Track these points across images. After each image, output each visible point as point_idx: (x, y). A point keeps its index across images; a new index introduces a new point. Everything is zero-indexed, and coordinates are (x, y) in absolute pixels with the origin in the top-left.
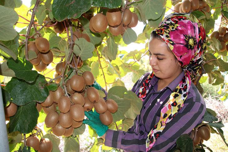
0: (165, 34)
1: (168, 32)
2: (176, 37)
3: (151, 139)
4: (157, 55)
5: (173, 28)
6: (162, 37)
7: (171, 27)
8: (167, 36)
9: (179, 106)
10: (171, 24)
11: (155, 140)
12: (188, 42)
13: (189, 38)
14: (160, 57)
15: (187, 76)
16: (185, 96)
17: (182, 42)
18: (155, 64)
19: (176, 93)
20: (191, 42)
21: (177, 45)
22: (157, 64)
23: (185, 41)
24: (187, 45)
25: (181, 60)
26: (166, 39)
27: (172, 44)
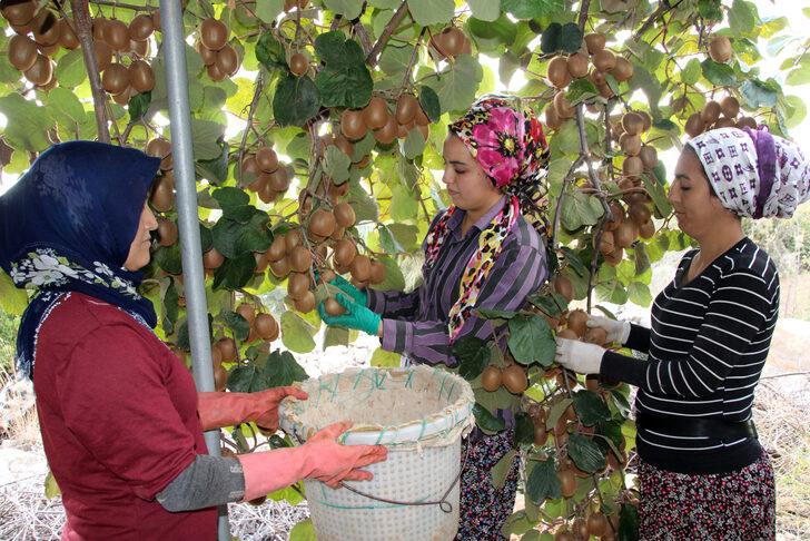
0: (465, 130)
1: (470, 126)
2: (483, 135)
3: (457, 321)
4: (454, 163)
5: (480, 120)
6: (460, 134)
7: (477, 117)
8: (468, 134)
9: (493, 251)
10: (481, 112)
11: (463, 322)
12: (502, 144)
13: (506, 137)
14: (460, 167)
15: (513, 203)
16: (503, 234)
17: (491, 144)
18: (451, 181)
19: (489, 231)
20: (509, 144)
21: (485, 149)
22: (455, 181)
23: (498, 141)
24: (502, 149)
25: (492, 175)
26: (466, 138)
27: (475, 147)
